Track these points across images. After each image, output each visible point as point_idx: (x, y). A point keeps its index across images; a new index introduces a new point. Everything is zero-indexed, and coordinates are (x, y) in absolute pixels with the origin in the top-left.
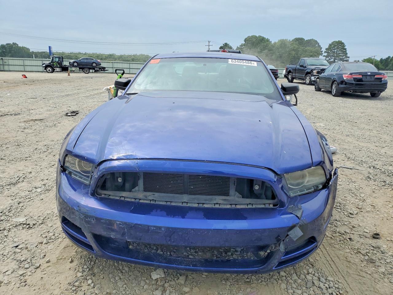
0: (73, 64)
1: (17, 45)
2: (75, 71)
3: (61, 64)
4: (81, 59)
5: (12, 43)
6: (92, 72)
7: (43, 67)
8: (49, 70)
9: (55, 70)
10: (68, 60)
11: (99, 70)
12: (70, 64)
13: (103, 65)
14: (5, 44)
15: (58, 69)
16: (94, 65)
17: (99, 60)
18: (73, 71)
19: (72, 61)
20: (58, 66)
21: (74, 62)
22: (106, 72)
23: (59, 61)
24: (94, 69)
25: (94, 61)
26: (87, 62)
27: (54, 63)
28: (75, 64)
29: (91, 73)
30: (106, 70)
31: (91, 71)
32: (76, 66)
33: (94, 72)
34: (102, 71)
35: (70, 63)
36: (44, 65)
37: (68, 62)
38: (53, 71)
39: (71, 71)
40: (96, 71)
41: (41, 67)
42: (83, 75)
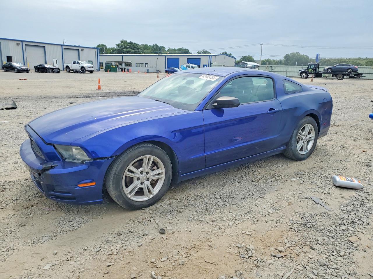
0: (327, 71)
1: (299, 53)
2: (329, 77)
3: (315, 71)
4: (336, 66)
5: (295, 53)
6: (347, 79)
7: (299, 73)
8: (304, 76)
9: (309, 76)
10: (323, 66)
11: (355, 76)
12: (324, 71)
13: (360, 71)
14: (289, 54)
15: (311, 75)
16: (350, 71)
17: (356, 66)
18: (326, 77)
19: (327, 67)
20: (313, 72)
21: (328, 69)
22: (362, 78)
23: (314, 67)
24: (348, 75)
25: (350, 68)
26: (342, 68)
27: (310, 70)
28: (330, 70)
29: (345, 79)
30: (363, 77)
31: (345, 77)
32: (330, 73)
33: (349, 78)
34: (358, 77)
35: (324, 69)
36: (300, 72)
37: (323, 69)
38: (307, 77)
39: (324, 77)
40: (350, 78)
41: (297, 73)
42: (336, 81)
